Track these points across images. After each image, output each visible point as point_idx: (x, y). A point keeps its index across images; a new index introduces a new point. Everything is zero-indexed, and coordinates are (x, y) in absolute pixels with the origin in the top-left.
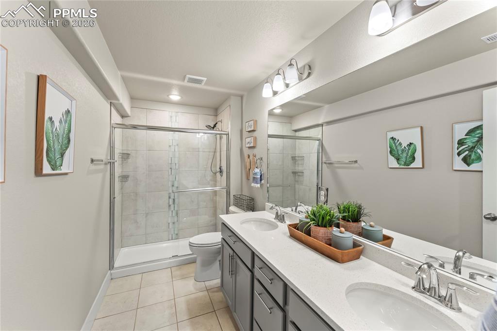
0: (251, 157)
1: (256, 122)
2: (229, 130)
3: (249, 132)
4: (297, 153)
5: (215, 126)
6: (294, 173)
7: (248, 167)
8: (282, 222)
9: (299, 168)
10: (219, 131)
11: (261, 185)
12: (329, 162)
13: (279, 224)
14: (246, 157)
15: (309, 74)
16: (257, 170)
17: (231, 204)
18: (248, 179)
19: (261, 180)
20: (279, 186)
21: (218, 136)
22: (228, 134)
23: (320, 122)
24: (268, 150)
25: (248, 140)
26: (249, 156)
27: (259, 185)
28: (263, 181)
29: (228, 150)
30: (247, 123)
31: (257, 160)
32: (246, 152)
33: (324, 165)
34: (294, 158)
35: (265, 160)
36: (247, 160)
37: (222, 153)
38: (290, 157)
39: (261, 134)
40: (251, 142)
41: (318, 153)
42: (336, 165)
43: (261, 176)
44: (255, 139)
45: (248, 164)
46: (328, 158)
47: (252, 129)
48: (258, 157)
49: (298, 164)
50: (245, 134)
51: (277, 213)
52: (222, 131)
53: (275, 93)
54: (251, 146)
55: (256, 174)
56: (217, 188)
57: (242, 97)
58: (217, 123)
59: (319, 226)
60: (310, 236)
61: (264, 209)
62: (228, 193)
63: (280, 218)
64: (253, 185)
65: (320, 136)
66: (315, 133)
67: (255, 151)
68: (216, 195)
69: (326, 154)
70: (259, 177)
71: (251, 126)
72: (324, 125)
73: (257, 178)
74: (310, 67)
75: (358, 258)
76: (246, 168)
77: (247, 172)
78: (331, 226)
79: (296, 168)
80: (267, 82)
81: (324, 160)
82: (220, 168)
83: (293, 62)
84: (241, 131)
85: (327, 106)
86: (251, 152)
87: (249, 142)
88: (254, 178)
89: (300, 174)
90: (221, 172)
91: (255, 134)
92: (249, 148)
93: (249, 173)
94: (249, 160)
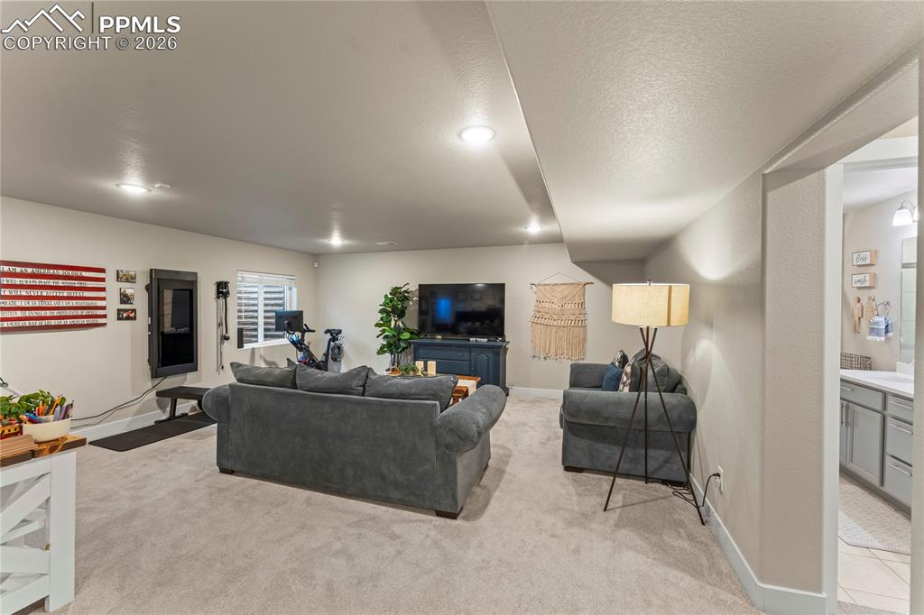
1: (875, 253)
3: (859, 266)
11: (888, 339)
18: (856, 330)
19: (887, 332)
25: (856, 278)
27: (882, 339)
28: (891, 334)
30: (855, 256)
39: (886, 269)
40: (865, 281)
43: (887, 326)
44: (875, 276)
47: (867, 262)
50: (851, 269)
54: (863, 285)
61: (893, 369)
64: (869, 338)
70: (884, 327)
71: (863, 259)
73: (878, 329)
80: (902, 208)
87: (859, 280)
91: (874, 269)
92: (859, 288)
93: (859, 323)
94: (859, 305)
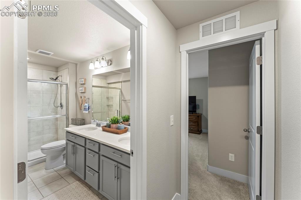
0: (83, 98)
1: (85, 80)
2: (68, 82)
3: (81, 84)
4: (110, 95)
5: (57, 78)
6: (108, 106)
7: (81, 103)
8: (99, 127)
9: (110, 103)
10: (60, 82)
11: (89, 112)
12: (125, 100)
13: (98, 128)
14: (79, 98)
15: (111, 64)
16: (86, 105)
17: (69, 124)
18: (81, 109)
19: (89, 109)
20: (99, 112)
21: (59, 85)
22: (67, 84)
23: (120, 81)
24: (93, 93)
26: (81, 97)
27: (87, 112)
28: (90, 110)
29: (67, 93)
30: (80, 80)
31: (86, 99)
32: (79, 95)
33: (122, 101)
34: (108, 98)
35: (91, 99)
36: (80, 99)
37: (62, 95)
38: (105, 97)
39: (88, 86)
40: (83, 90)
41: (120, 95)
42: (127, 101)
43: (89, 107)
44: (85, 88)
45: (81, 101)
46: (124, 98)
47: (83, 83)
48: (86, 98)
49: (110, 101)
50: (78, 85)
51: (97, 123)
52: (62, 82)
53: (96, 68)
54: (82, 92)
55: (86, 106)
56: (58, 116)
57: (76, 64)
58: (58, 77)
59: (113, 124)
60: (110, 128)
61: (90, 123)
62: (67, 118)
63: (98, 125)
64: (84, 112)
65: (121, 87)
66: (118, 85)
67: (85, 95)
68: (57, 121)
69: (123, 96)
70: (88, 108)
71: (82, 82)
72: (122, 82)
73: (86, 108)
74: (111, 61)
75: (126, 132)
76: (80, 103)
77: (80, 106)
78: (118, 123)
79: (109, 103)
80: (91, 62)
81: (122, 99)
82: (61, 104)
83: (104, 58)
84: (76, 83)
85: (123, 73)
86: (82, 95)
87: (81, 89)
88: (85, 108)
89: (112, 106)
90: (61, 106)
91: (85, 86)
92: (81, 93)
93: (81, 106)
94: (81, 99)
